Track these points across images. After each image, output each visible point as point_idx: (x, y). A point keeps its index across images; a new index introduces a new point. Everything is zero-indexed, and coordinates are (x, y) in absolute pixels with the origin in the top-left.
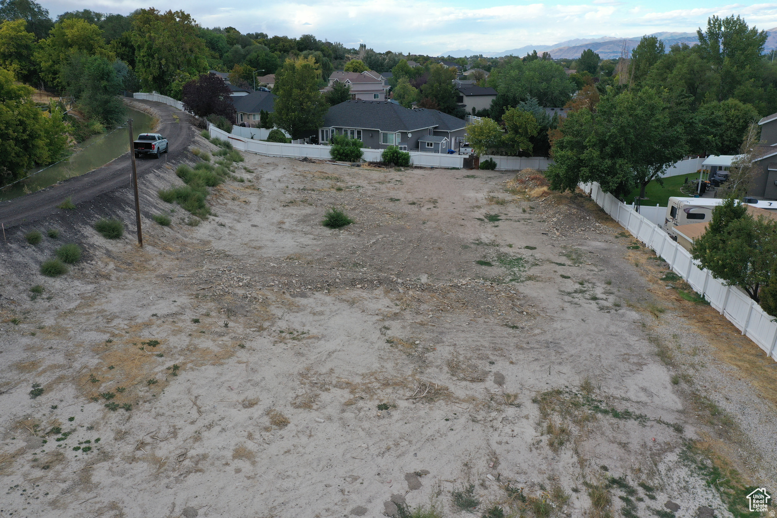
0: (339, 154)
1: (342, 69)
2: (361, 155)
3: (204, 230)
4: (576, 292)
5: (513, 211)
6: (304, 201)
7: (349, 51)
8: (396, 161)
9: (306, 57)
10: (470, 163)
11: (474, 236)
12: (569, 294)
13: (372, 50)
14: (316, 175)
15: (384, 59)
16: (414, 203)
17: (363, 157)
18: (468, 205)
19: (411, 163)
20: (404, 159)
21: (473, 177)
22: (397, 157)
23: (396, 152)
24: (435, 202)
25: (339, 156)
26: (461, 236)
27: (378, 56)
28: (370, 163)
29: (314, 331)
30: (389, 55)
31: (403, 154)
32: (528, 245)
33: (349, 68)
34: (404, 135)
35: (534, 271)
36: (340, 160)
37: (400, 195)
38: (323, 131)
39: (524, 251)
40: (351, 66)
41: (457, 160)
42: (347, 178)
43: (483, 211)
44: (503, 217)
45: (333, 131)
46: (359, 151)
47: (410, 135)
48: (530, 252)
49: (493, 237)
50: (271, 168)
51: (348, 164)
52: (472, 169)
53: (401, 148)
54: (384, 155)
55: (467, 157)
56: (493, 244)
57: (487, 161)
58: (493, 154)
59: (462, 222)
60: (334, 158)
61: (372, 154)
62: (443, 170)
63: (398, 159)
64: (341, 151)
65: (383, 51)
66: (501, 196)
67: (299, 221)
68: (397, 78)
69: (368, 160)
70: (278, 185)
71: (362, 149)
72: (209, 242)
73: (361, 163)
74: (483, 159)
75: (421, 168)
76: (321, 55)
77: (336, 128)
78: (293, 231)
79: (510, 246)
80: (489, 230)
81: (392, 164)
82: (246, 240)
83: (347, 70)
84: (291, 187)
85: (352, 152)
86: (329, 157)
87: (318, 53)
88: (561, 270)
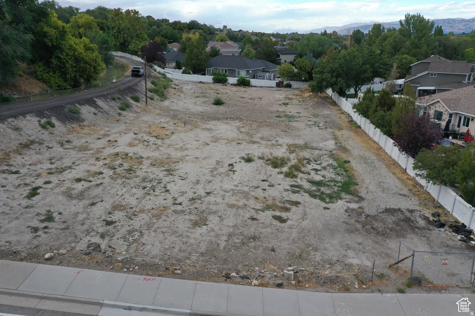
0: (216, 80)
1: (214, 40)
2: (227, 81)
3: (166, 103)
4: (312, 125)
5: (294, 101)
6: (204, 96)
7: (217, 30)
8: (243, 83)
9: (194, 33)
10: (279, 85)
11: (276, 109)
12: (309, 125)
13: (230, 29)
14: (207, 88)
15: (238, 35)
16: (251, 99)
17: (228, 81)
18: (275, 100)
19: (251, 84)
20: (248, 82)
21: (280, 90)
22: (244, 81)
23: (244, 79)
24: (261, 98)
25: (216, 81)
26: (271, 109)
27: (234, 33)
28: (231, 84)
29: (214, 129)
30: (241, 32)
31: (247, 80)
32: (298, 112)
33: (218, 39)
34: (248, 71)
35: (298, 119)
36: (217, 83)
37: (245, 96)
38: (208, 70)
39: (295, 114)
40: (219, 38)
41: (273, 83)
42: (221, 90)
43: (282, 102)
44: (290, 104)
45: (213, 70)
46: (226, 79)
47: (251, 72)
48: (298, 114)
49: (284, 110)
50: (186, 85)
51: (221, 84)
52: (280, 87)
53: (246, 77)
54: (238, 81)
55: (278, 81)
56: (284, 112)
57: (287, 84)
58: (290, 80)
59: (272, 105)
60: (214, 82)
61: (232, 80)
62: (266, 88)
63: (245, 82)
64: (218, 78)
65: (237, 30)
66: (291, 97)
67: (202, 103)
68: (245, 45)
69: (230, 83)
70: (191, 91)
71: (227, 78)
72: (169, 107)
73: (227, 84)
74: (285, 83)
75: (256, 87)
76: (202, 32)
77: (214, 69)
78: (201, 106)
79: (291, 112)
80: (283, 108)
81: (242, 85)
82: (184, 107)
83: (217, 41)
84: (197, 92)
85: (223, 79)
86: (212, 81)
87: (201, 31)
88: (308, 119)
